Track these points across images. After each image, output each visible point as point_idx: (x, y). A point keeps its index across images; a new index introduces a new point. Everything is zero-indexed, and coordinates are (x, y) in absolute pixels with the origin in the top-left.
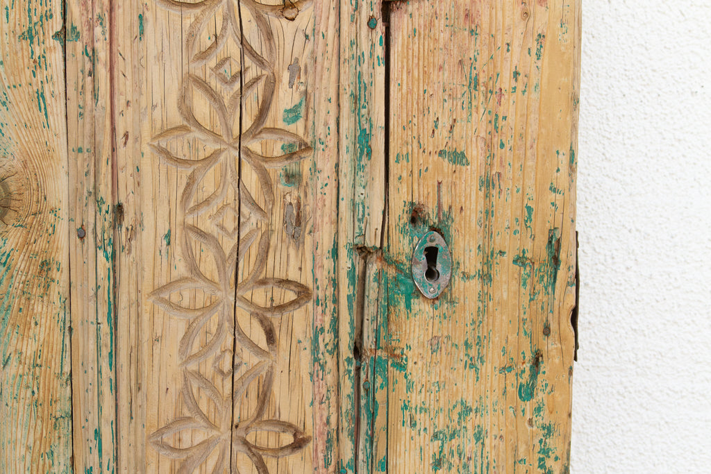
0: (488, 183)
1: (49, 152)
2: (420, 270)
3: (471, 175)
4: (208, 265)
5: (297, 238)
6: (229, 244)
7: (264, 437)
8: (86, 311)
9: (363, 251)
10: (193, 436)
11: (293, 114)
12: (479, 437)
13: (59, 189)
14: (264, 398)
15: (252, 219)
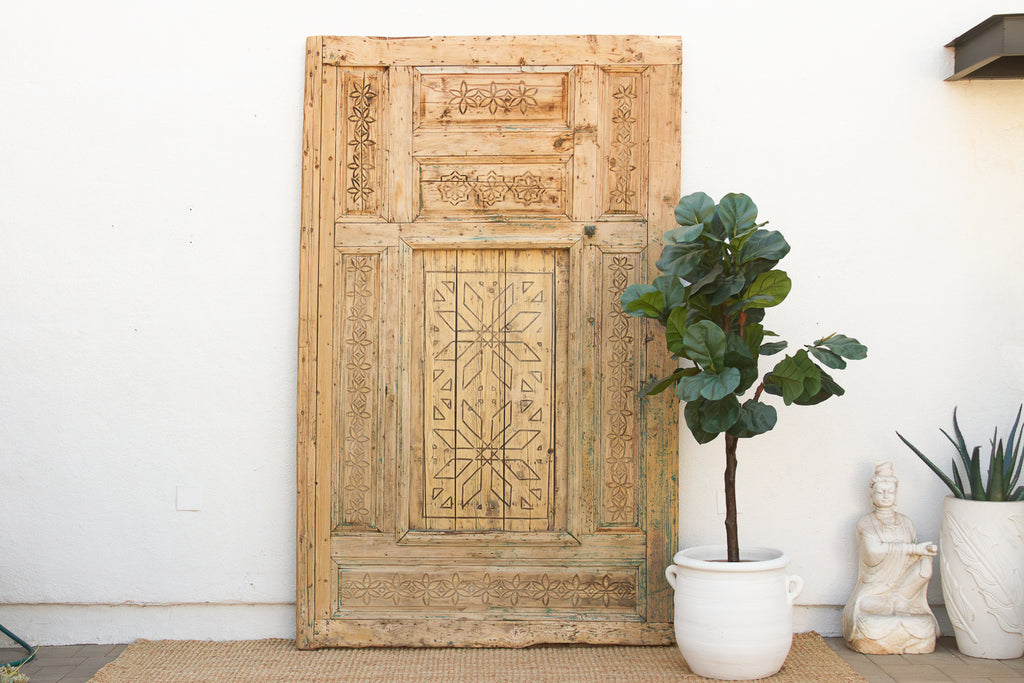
1: (591, 365)
3: (661, 369)
4: (616, 384)
5: (631, 380)
6: (620, 380)
7: (626, 413)
8: (597, 391)
9: (642, 382)
10: (613, 412)
11: (631, 359)
13: (593, 371)
14: (625, 406)
15: (624, 376)
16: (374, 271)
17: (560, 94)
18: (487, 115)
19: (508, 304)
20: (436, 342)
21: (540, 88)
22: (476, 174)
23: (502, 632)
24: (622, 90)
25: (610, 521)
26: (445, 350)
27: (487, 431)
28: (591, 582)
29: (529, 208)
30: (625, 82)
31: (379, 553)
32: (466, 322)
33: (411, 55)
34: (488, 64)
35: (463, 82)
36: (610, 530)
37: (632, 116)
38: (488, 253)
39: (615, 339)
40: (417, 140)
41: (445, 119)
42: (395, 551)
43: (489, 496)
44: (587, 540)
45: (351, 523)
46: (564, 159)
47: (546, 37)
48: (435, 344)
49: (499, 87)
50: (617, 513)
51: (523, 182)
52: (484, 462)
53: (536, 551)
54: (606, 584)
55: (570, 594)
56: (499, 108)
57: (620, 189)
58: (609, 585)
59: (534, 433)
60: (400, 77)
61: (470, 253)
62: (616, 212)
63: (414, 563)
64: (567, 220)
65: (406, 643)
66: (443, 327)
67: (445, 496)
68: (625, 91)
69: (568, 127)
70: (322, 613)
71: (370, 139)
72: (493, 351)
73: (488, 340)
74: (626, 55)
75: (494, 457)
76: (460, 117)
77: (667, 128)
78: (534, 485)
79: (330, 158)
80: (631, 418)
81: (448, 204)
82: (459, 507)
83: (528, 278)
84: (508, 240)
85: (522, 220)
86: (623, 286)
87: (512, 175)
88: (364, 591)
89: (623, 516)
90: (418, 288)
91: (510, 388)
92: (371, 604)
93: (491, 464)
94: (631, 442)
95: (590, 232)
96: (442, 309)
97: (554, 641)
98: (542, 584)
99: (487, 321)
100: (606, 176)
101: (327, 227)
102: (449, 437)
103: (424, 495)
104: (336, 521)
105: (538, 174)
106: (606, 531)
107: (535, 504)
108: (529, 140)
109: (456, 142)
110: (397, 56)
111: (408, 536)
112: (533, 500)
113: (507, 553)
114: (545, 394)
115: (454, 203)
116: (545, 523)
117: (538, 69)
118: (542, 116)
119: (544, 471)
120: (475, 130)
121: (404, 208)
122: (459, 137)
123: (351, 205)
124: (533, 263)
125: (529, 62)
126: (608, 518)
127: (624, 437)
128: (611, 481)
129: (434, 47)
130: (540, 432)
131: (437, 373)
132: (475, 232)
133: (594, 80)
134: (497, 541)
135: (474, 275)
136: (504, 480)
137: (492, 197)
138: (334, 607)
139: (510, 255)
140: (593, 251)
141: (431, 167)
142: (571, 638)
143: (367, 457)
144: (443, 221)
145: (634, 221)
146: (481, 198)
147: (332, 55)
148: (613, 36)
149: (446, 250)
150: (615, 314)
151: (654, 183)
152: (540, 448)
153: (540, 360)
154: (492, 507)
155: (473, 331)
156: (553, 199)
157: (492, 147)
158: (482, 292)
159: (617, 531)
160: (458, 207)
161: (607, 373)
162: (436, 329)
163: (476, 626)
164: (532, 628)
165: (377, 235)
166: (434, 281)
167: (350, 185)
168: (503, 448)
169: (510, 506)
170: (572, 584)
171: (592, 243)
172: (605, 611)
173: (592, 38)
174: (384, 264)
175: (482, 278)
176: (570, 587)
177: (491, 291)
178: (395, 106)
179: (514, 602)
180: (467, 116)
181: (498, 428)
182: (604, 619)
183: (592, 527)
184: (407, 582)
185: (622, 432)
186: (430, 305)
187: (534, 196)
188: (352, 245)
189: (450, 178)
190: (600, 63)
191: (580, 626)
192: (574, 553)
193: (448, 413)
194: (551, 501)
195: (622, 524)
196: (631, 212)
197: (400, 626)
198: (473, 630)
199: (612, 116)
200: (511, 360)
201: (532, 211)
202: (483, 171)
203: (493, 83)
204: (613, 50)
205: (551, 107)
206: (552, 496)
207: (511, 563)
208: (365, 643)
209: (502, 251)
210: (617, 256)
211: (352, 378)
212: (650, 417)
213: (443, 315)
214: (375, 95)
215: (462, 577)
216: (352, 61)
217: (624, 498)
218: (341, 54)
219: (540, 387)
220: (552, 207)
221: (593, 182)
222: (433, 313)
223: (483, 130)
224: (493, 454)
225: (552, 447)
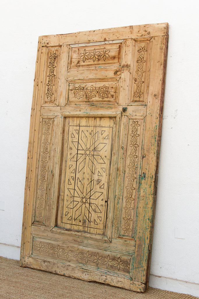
0: (148, 171)
1: (121, 166)
2: (143, 177)
3: (147, 170)
4: (130, 176)
5: (136, 174)
6: (131, 174)
7: (133, 188)
8: (122, 178)
9: (140, 175)
10: (128, 188)
11: (136, 165)
12: (147, 190)
13: (121, 169)
14: (133, 185)
15: (133, 172)
16: (52, 125)
17: (118, 52)
18: (92, 63)
19: (96, 139)
20: (71, 154)
21: (111, 50)
22: (87, 86)
23: (81, 273)
24: (141, 48)
25: (123, 234)
26: (73, 157)
27: (85, 191)
28: (114, 259)
29: (104, 100)
30: (143, 45)
31: (45, 235)
32: (81, 146)
33: (69, 40)
34: (94, 42)
35: (85, 50)
36: (123, 238)
37: (144, 59)
38: (90, 119)
39: (131, 156)
40: (69, 74)
41: (78, 65)
42: (50, 234)
43: (83, 217)
44: (114, 241)
45: (38, 221)
46: (118, 79)
47: (114, 28)
48: (70, 155)
49: (97, 51)
50: (126, 232)
51: (102, 89)
52: (83, 203)
53: (95, 242)
54: (119, 261)
55: (106, 263)
56: (96, 59)
57: (137, 91)
58: (120, 262)
59: (101, 193)
60: (65, 49)
61: (84, 118)
62: (136, 101)
63: (55, 240)
64: (117, 105)
65: (50, 271)
66: (74, 148)
67: (69, 215)
68: (142, 49)
69: (120, 65)
70: (27, 254)
71: (54, 74)
72: (89, 159)
73: (88, 154)
74: (144, 33)
75: (86, 202)
76: (83, 64)
77: (158, 64)
78: (99, 215)
79: (41, 82)
80: (134, 191)
81: (77, 98)
82: (73, 220)
83: (104, 129)
84: (94, 113)
85: (101, 105)
86: (135, 134)
87: (99, 86)
88: (40, 248)
89: (128, 233)
90: (67, 132)
91: (94, 174)
92: (41, 254)
93: (85, 204)
94: (134, 201)
95: (124, 110)
96: (74, 141)
97: (98, 281)
98: (96, 256)
99: (88, 146)
100: (133, 86)
101: (39, 108)
102: (72, 191)
103: (63, 214)
104: (33, 220)
105: (108, 86)
106: (121, 238)
107: (99, 223)
108: (105, 72)
109: (81, 74)
110: (64, 41)
111: (53, 229)
112: (98, 221)
113: (85, 241)
114: (106, 178)
115: (79, 98)
116: (102, 231)
117: (111, 42)
118: (111, 62)
119: (103, 209)
120: (87, 69)
121: (62, 101)
122: (82, 72)
123: (46, 100)
124: (106, 123)
125: (107, 39)
126: (122, 233)
127: (131, 199)
128: (125, 217)
129: (76, 36)
130: (103, 193)
131: (70, 166)
132: (85, 110)
133: (131, 45)
134: (82, 236)
135: (85, 127)
136: (89, 212)
137: (91, 95)
138: (31, 253)
139: (98, 119)
140: (125, 118)
141: (73, 84)
142: (104, 281)
143: (44, 197)
144: (75, 105)
145: (142, 105)
146: (88, 96)
147: (44, 43)
148: (139, 26)
149: (77, 117)
150: (132, 145)
151: (151, 88)
152: (102, 200)
153: (105, 163)
154: (84, 222)
155: (83, 150)
156: (112, 96)
157: (93, 75)
158: (87, 134)
159: (125, 239)
160: (80, 100)
161: (127, 170)
162: (71, 149)
163: (73, 269)
164: (92, 274)
165: (53, 111)
166: (72, 129)
167: (47, 92)
168: (90, 198)
169: (90, 223)
170: (107, 258)
171: (125, 114)
172: (118, 272)
173: (131, 27)
174: (55, 123)
175: (87, 128)
176: (106, 260)
177: (91, 134)
178: (62, 61)
179: (86, 262)
180: (85, 63)
181: (89, 190)
182: (117, 276)
183: (116, 235)
184: (53, 247)
185: (130, 197)
186: (70, 138)
187: (106, 95)
188: (46, 115)
189: (78, 88)
190: (133, 37)
191: (108, 277)
192: (109, 245)
193: (72, 182)
194: (105, 223)
195: (128, 236)
196: (141, 101)
197: (49, 264)
198: (72, 271)
199: (136, 60)
200: (95, 162)
201: (105, 101)
202: (89, 85)
203: (95, 49)
204: (139, 32)
205: (114, 58)
206: (105, 220)
207: (86, 246)
208: (38, 268)
209: (95, 118)
210: (134, 120)
211: (42, 166)
212: (142, 191)
213: (74, 143)
214: (57, 57)
215: (70, 249)
216: (50, 44)
217: (129, 225)
218: (48, 42)
219: (104, 174)
220: (112, 99)
221: (127, 88)
222: (70, 142)
223: (90, 69)
224: (86, 200)
225: (107, 200)
